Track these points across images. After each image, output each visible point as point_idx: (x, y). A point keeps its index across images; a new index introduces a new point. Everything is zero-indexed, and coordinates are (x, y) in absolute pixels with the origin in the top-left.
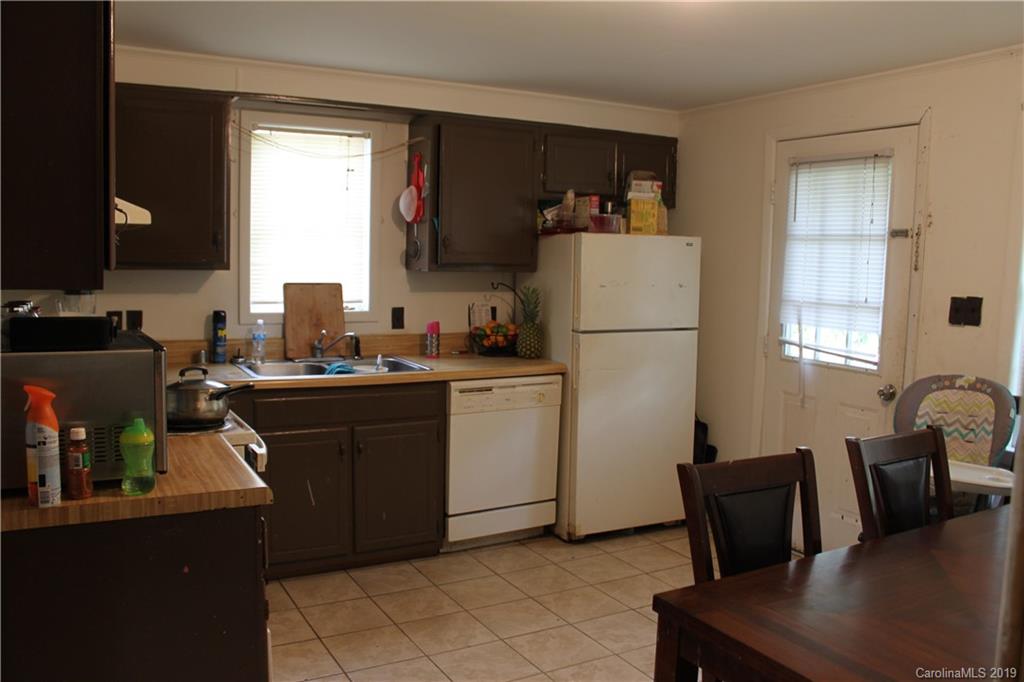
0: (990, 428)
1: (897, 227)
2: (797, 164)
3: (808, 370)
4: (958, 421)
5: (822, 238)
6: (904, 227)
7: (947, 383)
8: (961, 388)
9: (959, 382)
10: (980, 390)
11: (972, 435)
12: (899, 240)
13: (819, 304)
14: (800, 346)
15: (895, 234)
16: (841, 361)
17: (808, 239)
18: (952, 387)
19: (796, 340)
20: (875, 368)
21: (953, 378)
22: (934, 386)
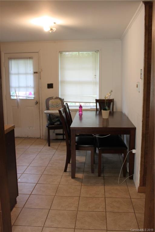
0: (61, 104)
1: (35, 71)
2: (11, 59)
3: (19, 101)
4: (55, 104)
5: (18, 74)
6: (36, 71)
7: (52, 98)
8: (54, 99)
9: (53, 98)
10: (57, 99)
11: (58, 106)
12: (36, 74)
13: (19, 87)
14: (17, 96)
15: (35, 73)
16: (25, 98)
17: (15, 74)
18: (52, 99)
19: (16, 95)
20: (33, 98)
21: (52, 97)
22: (50, 99)
